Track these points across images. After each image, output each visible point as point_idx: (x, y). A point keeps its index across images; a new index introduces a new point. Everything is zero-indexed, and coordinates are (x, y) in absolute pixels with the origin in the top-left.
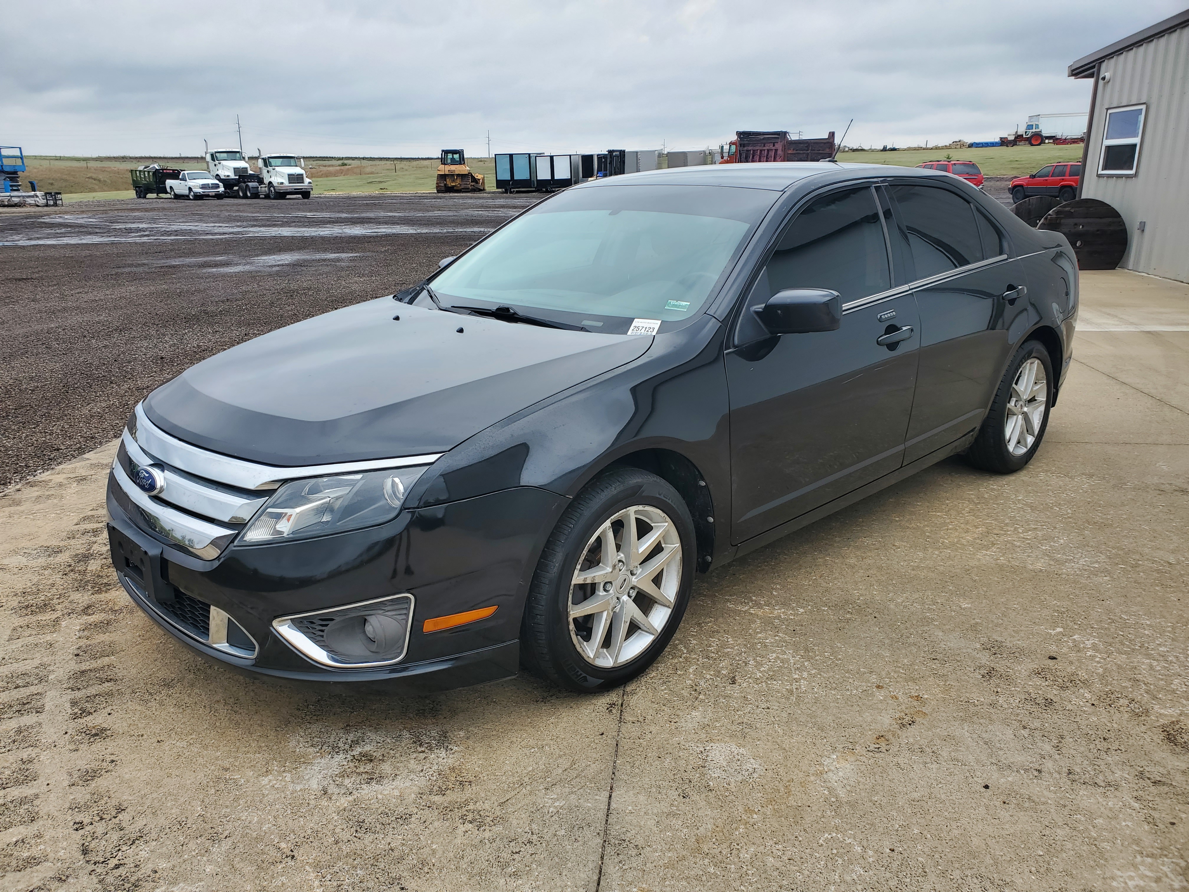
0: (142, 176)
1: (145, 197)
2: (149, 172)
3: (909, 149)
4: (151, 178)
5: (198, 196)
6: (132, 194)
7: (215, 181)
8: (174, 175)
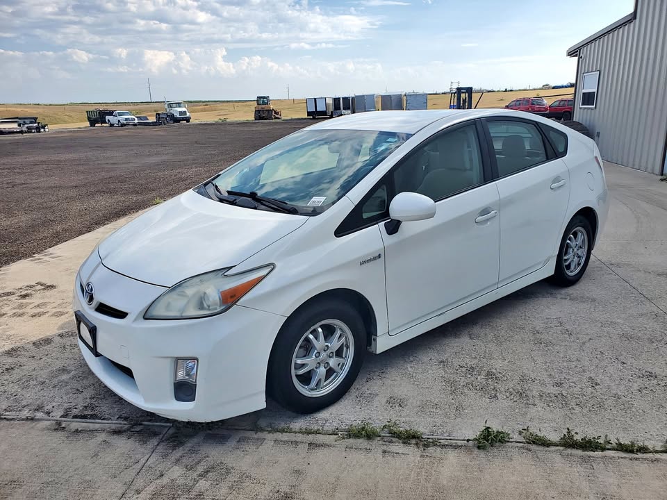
0: (93, 114)
2: (97, 112)
4: (98, 115)
5: (123, 125)
6: (88, 124)
7: (133, 117)
8: (111, 113)
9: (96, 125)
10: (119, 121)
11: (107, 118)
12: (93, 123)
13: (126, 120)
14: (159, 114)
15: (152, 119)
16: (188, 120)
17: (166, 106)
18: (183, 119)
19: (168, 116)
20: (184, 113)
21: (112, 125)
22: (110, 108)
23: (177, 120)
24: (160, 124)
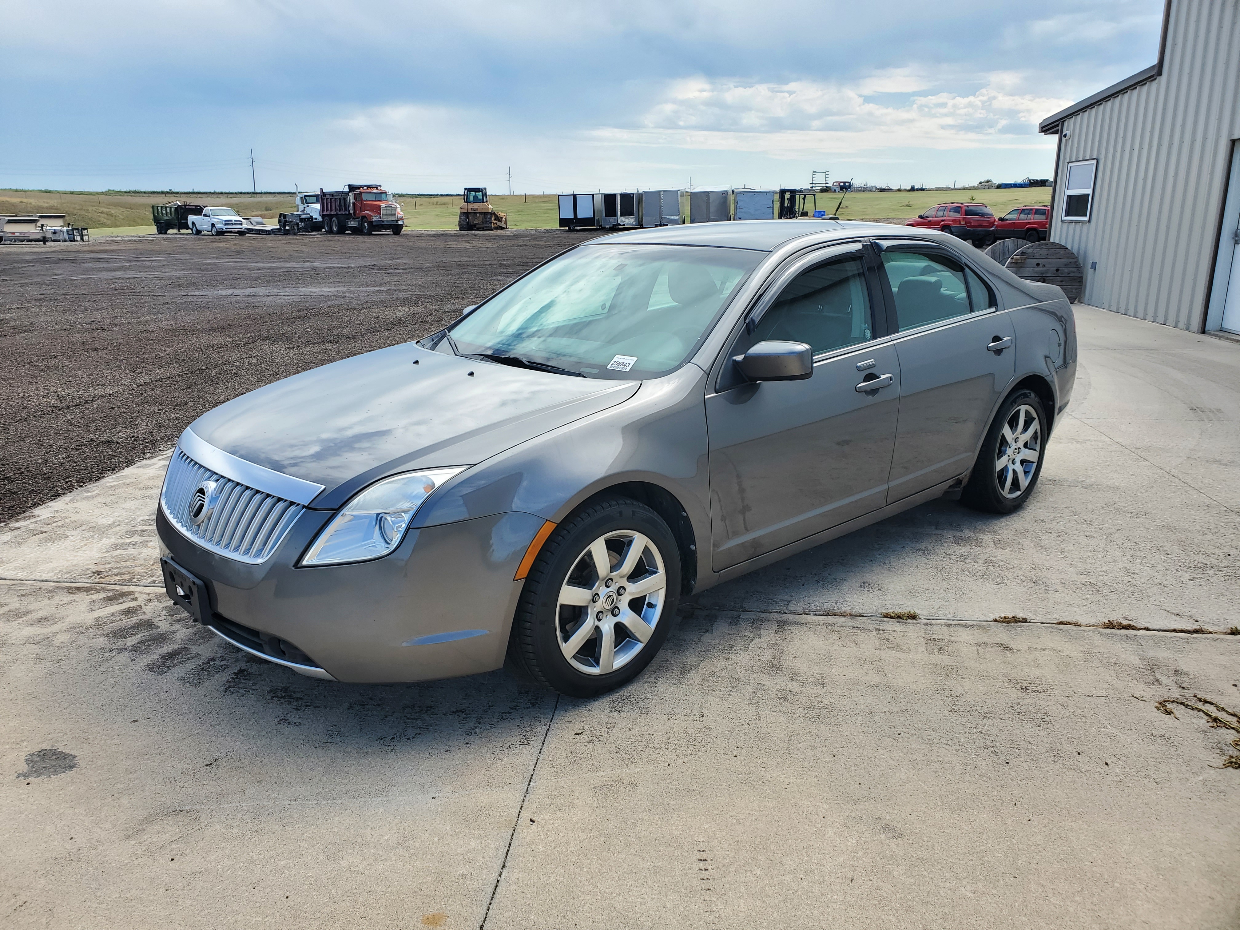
0: (164, 212)
1: (166, 233)
2: (171, 208)
3: (938, 189)
4: (173, 213)
7: (240, 219)
8: (198, 211)
9: (170, 231)
10: (213, 225)
12: (163, 227)
14: (284, 216)
17: (298, 201)
19: (301, 219)
23: (315, 226)
24: (287, 233)
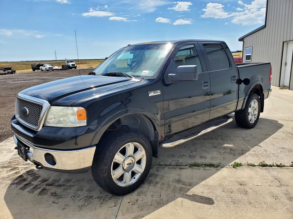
2: (36, 65)
5: (48, 70)
6: (32, 70)
7: (52, 67)
8: (42, 65)
9: (36, 70)
10: (46, 69)
11: (41, 67)
12: (34, 70)
13: (49, 68)
14: (63, 66)
15: (61, 68)
16: (75, 68)
17: (66, 62)
18: (73, 67)
19: (67, 66)
20: (74, 65)
21: (42, 70)
22: (42, 63)
23: (71, 68)
24: (64, 70)
